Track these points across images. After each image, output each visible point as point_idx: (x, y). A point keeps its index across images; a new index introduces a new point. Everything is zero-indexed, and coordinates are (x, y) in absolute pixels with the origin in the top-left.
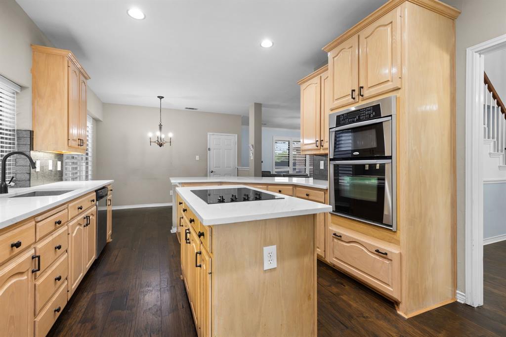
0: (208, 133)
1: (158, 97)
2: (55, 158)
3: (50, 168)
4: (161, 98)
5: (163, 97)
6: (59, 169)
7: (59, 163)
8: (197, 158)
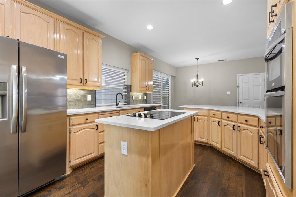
0: (237, 75)
1: (196, 59)
2: (143, 94)
3: (140, 98)
4: (197, 59)
5: (199, 58)
6: (145, 99)
7: (145, 97)
8: (228, 93)
